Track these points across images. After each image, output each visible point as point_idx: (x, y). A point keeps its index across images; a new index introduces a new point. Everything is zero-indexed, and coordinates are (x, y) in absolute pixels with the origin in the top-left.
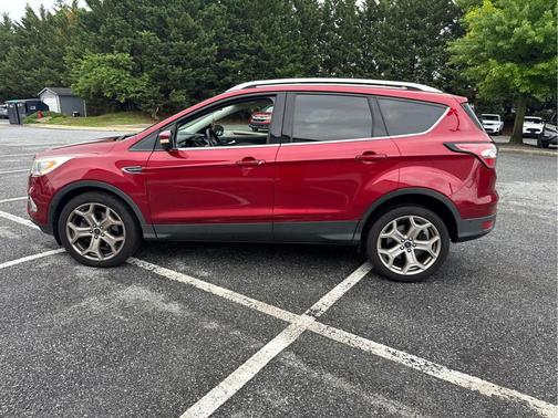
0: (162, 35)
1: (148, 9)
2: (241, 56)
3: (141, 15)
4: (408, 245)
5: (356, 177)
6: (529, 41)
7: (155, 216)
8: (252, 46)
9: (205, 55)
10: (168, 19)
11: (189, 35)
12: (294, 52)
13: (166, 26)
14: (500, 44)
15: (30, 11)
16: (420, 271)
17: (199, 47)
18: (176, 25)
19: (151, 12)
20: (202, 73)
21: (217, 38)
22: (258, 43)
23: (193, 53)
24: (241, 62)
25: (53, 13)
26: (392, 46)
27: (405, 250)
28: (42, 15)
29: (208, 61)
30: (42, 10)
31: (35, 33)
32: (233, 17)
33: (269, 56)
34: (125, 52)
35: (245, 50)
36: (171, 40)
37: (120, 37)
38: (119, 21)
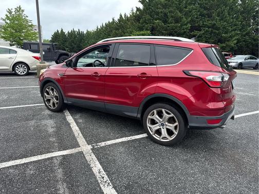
0: (165, 22)
1: (160, 10)
3: (157, 14)
4: (163, 125)
5: (138, 85)
10: (169, 14)
11: (177, 21)
12: (235, 25)
13: (168, 18)
15: (121, 16)
16: (168, 140)
17: (181, 26)
18: (172, 17)
19: (161, 12)
21: (192, 21)
22: (214, 22)
23: (178, 28)
25: (129, 16)
27: (161, 127)
28: (125, 17)
30: (125, 15)
31: (122, 25)
33: (219, 28)
34: (148, 30)
36: (169, 23)
37: (147, 24)
38: (148, 17)
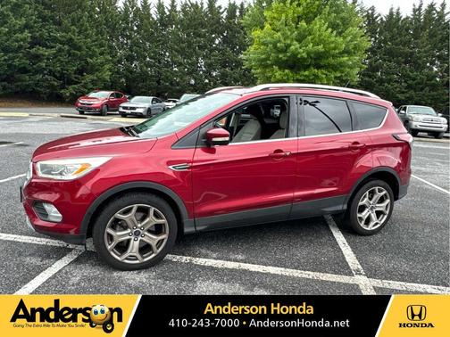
2: (53, 44)
6: (299, 56)
7: (197, 211)
8: (62, 37)
9: (17, 41)
14: (280, 56)
20: (14, 58)
24: (54, 51)
26: (183, 49)
29: (20, 47)
32: (41, 8)
35: (55, 40)
